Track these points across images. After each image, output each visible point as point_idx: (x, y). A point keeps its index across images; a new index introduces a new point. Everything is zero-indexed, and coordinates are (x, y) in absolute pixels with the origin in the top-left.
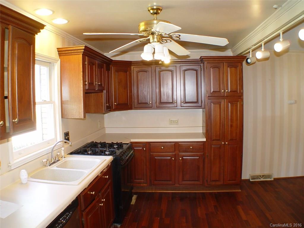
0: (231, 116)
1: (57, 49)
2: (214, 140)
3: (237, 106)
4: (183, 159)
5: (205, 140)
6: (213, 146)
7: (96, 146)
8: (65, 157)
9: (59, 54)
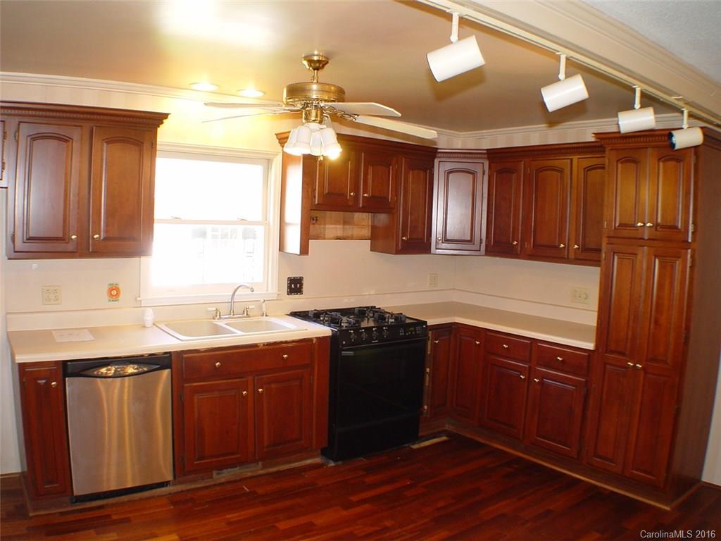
0: (658, 296)
1: (276, 135)
2: (612, 352)
3: (673, 267)
4: (541, 383)
5: (590, 346)
6: (608, 367)
7: (364, 314)
8: (266, 316)
9: (279, 143)
